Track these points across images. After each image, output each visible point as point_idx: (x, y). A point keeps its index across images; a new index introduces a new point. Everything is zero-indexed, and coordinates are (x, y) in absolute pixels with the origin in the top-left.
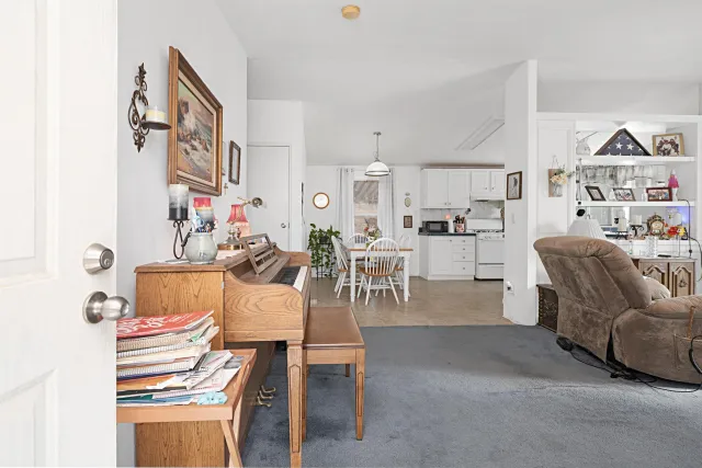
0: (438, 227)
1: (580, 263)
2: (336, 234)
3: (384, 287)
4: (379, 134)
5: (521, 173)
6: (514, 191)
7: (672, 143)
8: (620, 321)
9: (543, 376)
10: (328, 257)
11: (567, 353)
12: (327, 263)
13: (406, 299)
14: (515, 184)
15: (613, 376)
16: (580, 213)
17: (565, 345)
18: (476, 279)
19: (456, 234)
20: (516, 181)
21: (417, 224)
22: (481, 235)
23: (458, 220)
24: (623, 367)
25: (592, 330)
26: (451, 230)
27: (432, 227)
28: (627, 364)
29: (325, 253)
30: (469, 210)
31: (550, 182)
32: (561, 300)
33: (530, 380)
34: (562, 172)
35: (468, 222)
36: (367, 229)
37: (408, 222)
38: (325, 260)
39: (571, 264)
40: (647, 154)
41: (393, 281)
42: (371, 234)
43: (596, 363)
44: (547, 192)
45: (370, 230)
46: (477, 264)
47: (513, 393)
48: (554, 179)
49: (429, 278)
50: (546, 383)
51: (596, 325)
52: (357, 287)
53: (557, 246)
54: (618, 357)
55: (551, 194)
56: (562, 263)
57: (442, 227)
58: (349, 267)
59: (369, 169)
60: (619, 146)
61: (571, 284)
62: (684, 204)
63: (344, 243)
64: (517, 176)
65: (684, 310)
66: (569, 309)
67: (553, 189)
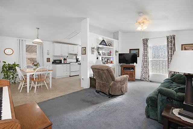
0: (59, 62)
1: (103, 72)
2: (18, 65)
3: (42, 84)
4: (38, 29)
5: (85, 47)
6: (84, 52)
7: (110, 44)
8: (111, 84)
9: (97, 103)
10: (13, 75)
11: (98, 94)
12: (13, 78)
13: (51, 87)
14: (84, 50)
15: (109, 97)
16: (97, 58)
17: (98, 92)
18: (70, 76)
19: (64, 63)
20: (84, 49)
21: (52, 60)
22: (71, 64)
23: (65, 59)
24: (111, 95)
25: (105, 87)
26: (63, 62)
27: (57, 62)
28: (112, 94)
29: (11, 74)
30: (68, 56)
31: (92, 50)
32: (97, 81)
33: (95, 105)
34: (94, 48)
35: (67, 60)
36: (33, 63)
37: (48, 60)
38: (11, 76)
39: (101, 72)
40: (107, 46)
41: (46, 81)
42: (35, 65)
43: (105, 95)
44: (91, 53)
45: (35, 64)
46: (70, 72)
47: (93, 112)
48: (93, 50)
49: (56, 78)
50: (98, 105)
51: (106, 86)
52: (30, 86)
53: (98, 68)
54: (110, 93)
55: (92, 54)
56: (99, 72)
57: (60, 61)
58: (26, 79)
59: (34, 41)
60: (103, 43)
61: (100, 77)
62: (112, 56)
63: (21, 69)
64: (85, 48)
65: (120, 80)
66: (99, 83)
67: (93, 52)
